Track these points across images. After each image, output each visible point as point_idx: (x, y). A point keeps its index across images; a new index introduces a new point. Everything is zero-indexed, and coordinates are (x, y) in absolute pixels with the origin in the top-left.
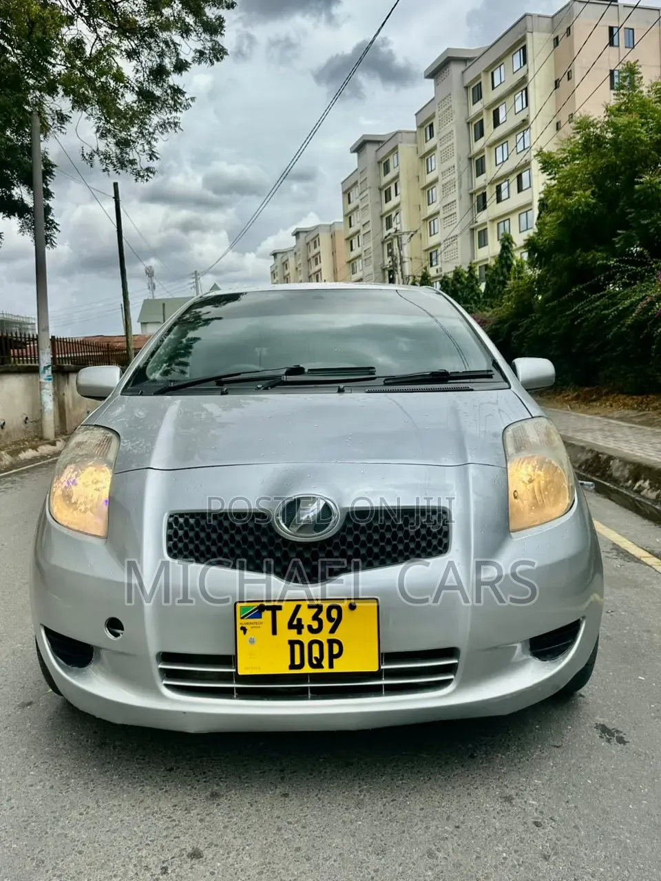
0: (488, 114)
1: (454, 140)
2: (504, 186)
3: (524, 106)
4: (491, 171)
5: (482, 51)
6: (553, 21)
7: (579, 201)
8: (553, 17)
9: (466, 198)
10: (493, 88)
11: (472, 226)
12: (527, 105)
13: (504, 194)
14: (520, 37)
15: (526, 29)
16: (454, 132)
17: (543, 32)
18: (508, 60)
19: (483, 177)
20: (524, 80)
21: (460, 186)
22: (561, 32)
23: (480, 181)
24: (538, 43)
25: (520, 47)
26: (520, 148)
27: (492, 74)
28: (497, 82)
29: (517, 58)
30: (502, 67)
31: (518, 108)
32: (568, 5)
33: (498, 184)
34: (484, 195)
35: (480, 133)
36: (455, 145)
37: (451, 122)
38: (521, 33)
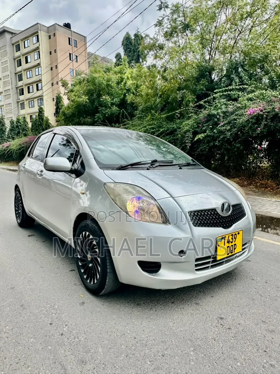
0: (23, 58)
1: (8, 64)
2: (31, 87)
3: (38, 58)
4: (25, 81)
5: (20, 32)
6: (48, 29)
7: (83, 100)
8: (48, 28)
9: (14, 89)
10: (25, 48)
11: (18, 101)
12: (39, 58)
13: (31, 90)
14: (36, 31)
15: (38, 29)
16: (8, 61)
17: (44, 32)
18: (31, 38)
19: (21, 82)
20: (38, 48)
21: (12, 84)
22: (52, 34)
23: (20, 83)
24: (43, 36)
25: (36, 34)
26: (37, 74)
27: (24, 42)
28: (26, 46)
29: (35, 39)
30: (28, 40)
31: (36, 58)
32: (54, 25)
33: (28, 86)
34: (23, 89)
35: (20, 64)
36: (9, 67)
37: (7, 57)
38: (36, 30)
